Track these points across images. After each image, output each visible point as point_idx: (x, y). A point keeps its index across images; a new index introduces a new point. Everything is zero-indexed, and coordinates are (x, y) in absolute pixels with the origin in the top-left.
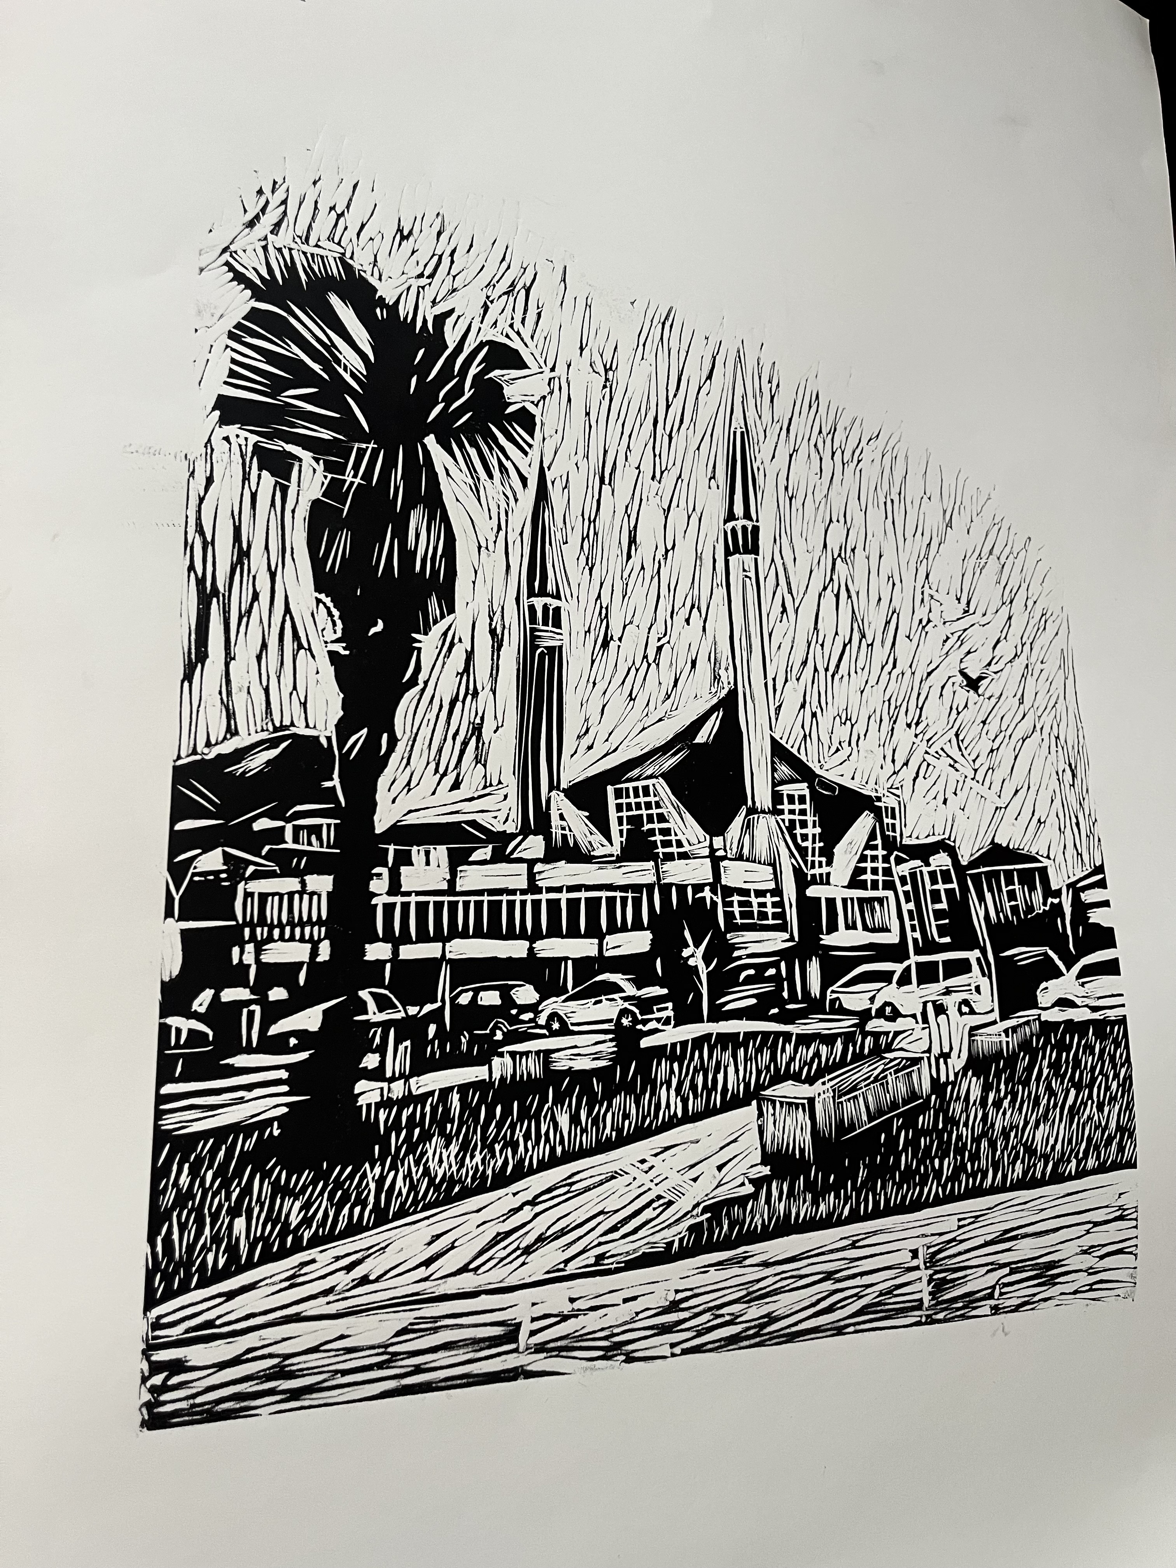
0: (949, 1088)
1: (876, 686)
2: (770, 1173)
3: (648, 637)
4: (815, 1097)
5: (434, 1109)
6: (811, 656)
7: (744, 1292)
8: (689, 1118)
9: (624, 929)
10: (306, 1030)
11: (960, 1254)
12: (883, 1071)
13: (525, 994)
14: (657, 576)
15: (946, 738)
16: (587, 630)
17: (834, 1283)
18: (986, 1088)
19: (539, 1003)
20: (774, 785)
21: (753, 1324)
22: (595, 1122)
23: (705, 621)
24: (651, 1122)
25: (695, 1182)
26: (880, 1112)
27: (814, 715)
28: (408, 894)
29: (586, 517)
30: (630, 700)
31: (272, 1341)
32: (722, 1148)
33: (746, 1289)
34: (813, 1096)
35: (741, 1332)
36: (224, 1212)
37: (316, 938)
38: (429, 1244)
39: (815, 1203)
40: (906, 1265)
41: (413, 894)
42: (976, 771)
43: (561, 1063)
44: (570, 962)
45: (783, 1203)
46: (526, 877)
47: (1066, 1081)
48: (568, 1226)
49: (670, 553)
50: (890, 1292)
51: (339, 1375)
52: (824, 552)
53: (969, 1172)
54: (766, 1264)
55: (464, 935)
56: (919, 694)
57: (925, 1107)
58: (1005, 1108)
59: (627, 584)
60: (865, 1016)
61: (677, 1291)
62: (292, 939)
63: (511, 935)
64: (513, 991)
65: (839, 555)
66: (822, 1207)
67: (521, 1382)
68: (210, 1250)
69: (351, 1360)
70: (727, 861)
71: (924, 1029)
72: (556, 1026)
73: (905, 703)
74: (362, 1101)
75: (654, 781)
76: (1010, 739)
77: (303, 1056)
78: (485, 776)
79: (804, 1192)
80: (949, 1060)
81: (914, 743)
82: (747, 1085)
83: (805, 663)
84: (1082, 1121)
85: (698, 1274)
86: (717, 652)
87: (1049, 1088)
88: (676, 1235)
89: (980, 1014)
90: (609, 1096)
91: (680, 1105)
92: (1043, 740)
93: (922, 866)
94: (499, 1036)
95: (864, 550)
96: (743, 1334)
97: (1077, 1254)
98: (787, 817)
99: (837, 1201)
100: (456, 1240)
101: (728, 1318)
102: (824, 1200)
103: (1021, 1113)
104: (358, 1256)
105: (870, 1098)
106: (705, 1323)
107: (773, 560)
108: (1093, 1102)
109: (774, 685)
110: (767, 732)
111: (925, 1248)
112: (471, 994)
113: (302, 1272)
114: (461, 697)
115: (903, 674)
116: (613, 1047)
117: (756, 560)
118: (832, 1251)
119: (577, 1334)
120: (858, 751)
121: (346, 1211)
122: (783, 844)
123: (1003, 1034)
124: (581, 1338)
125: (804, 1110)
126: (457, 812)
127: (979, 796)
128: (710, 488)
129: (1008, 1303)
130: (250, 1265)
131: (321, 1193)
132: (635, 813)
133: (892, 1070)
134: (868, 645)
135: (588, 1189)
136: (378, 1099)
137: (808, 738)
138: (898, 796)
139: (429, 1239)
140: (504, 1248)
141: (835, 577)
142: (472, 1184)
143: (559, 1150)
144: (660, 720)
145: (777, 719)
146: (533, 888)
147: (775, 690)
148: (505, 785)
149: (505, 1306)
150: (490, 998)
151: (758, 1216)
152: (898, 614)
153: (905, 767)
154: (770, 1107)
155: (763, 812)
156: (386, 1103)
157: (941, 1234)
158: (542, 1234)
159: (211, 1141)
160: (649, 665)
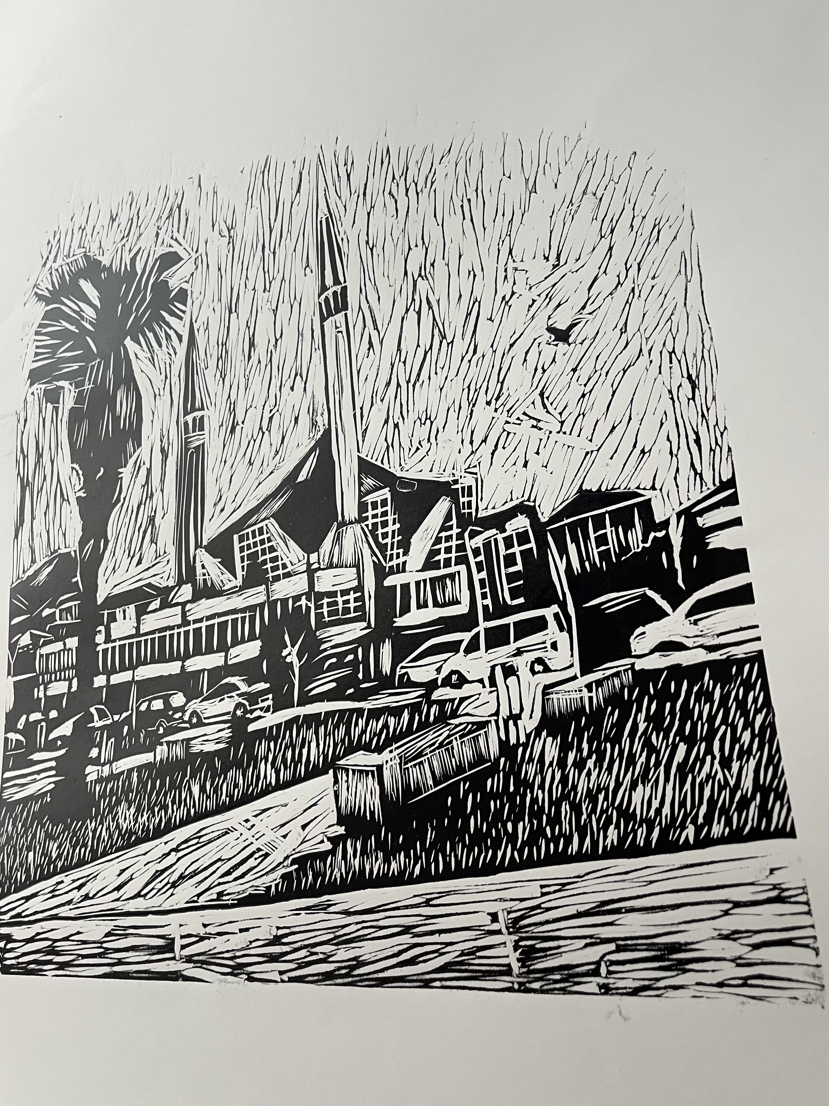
0: (520, 750)
1: (456, 379)
2: (344, 833)
3: (263, 412)
4: (383, 765)
5: (124, 783)
6: (394, 376)
7: (331, 936)
8: (281, 786)
9: (243, 641)
10: (65, 735)
11: (547, 922)
12: (448, 736)
13: (178, 699)
14: (270, 363)
15: (530, 400)
16: (220, 424)
17: (413, 937)
18: (565, 748)
19: (186, 704)
20: (360, 497)
21: (343, 964)
22: (216, 791)
23: (305, 384)
24: (253, 790)
25: (285, 838)
26: (446, 777)
27: (396, 426)
28: (114, 641)
29: (220, 343)
30: (250, 466)
31: (46, 930)
32: (305, 811)
33: (333, 933)
34: (381, 763)
35: (334, 971)
36: (24, 848)
37: (71, 677)
38: (119, 875)
39: (387, 861)
40: (486, 928)
41: (118, 640)
42: (562, 423)
43: (197, 748)
44: (206, 672)
45: (357, 860)
46: (180, 615)
47: (672, 735)
48: (198, 868)
49: (279, 342)
50: (473, 953)
51: (80, 958)
52: (406, 278)
53: (549, 836)
54: (347, 913)
55: (145, 663)
56: (500, 369)
57: (493, 770)
58: (589, 769)
59: (248, 379)
60: (431, 686)
61: (278, 928)
62: (60, 680)
63: (171, 659)
64: (171, 698)
65: (420, 275)
66: (394, 865)
67: (180, 983)
68: (19, 871)
69: (85, 949)
70: (320, 571)
71: (491, 692)
72: (194, 720)
73: (486, 383)
74: (89, 779)
75: (267, 522)
76: (606, 376)
77: (63, 751)
78: (156, 551)
79: (375, 850)
80: (519, 721)
81: (493, 418)
82: (326, 757)
83: (388, 384)
84: (698, 781)
85: (292, 915)
86: (315, 403)
87: (647, 744)
88: (273, 881)
89: (556, 671)
90: (225, 771)
91: (274, 775)
92: (651, 362)
93: (497, 534)
94: (161, 731)
95: (443, 259)
96: (337, 973)
97: (713, 938)
98: (370, 522)
99: (407, 860)
100: (133, 874)
101: (321, 956)
102: (395, 859)
103: (610, 773)
104: (83, 880)
105: (435, 763)
106: (304, 958)
107: (360, 307)
108: (714, 758)
109: (362, 413)
110: (355, 454)
111: (506, 913)
112: (147, 703)
113: (58, 888)
114: (143, 502)
115: (483, 356)
116: (230, 733)
117: (346, 314)
118: (407, 907)
119: (211, 952)
120: (437, 444)
121: (77, 851)
122: (366, 546)
123: (585, 690)
124: (214, 956)
125: (373, 777)
126: (140, 580)
127: (566, 447)
128: (305, 275)
129: (621, 984)
130: (35, 882)
131: (66, 839)
132: (253, 550)
133: (457, 736)
134: (448, 344)
135: (210, 841)
136: (96, 777)
137: (391, 448)
138: (476, 474)
139: (118, 872)
140: (160, 882)
141: (417, 297)
142: (142, 835)
143: (192, 811)
144: (272, 473)
145: (363, 441)
146: (185, 622)
147: (362, 417)
148: (168, 554)
149: (164, 925)
150: (158, 705)
151: (336, 870)
152: (480, 302)
153: (484, 443)
154: (344, 775)
155: (351, 523)
156: (100, 780)
157: (522, 900)
158: (182, 873)
159: (22, 805)
160: (263, 433)
